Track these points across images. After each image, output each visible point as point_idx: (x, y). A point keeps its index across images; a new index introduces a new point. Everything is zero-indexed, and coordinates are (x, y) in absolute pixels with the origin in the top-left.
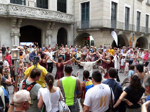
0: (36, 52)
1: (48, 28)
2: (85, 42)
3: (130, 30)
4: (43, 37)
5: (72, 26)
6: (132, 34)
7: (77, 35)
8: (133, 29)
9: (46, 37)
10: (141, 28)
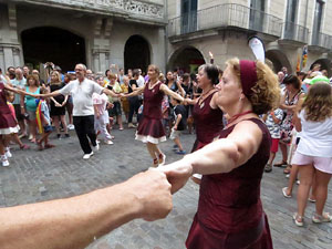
1: (98, 33)
3: (296, 39)
4: (89, 56)
5: (161, 32)
6: (300, 51)
7: (171, 52)
8: (303, 38)
10: (322, 37)
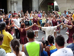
0: (3, 19)
2: (50, 7)
4: (9, 4)
9: (11, 4)
